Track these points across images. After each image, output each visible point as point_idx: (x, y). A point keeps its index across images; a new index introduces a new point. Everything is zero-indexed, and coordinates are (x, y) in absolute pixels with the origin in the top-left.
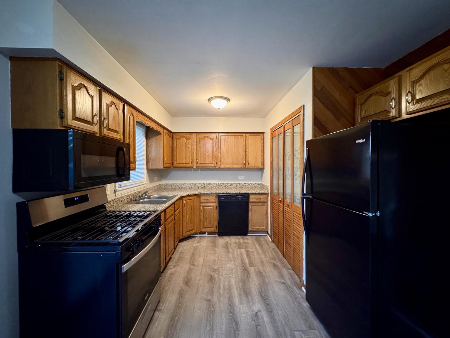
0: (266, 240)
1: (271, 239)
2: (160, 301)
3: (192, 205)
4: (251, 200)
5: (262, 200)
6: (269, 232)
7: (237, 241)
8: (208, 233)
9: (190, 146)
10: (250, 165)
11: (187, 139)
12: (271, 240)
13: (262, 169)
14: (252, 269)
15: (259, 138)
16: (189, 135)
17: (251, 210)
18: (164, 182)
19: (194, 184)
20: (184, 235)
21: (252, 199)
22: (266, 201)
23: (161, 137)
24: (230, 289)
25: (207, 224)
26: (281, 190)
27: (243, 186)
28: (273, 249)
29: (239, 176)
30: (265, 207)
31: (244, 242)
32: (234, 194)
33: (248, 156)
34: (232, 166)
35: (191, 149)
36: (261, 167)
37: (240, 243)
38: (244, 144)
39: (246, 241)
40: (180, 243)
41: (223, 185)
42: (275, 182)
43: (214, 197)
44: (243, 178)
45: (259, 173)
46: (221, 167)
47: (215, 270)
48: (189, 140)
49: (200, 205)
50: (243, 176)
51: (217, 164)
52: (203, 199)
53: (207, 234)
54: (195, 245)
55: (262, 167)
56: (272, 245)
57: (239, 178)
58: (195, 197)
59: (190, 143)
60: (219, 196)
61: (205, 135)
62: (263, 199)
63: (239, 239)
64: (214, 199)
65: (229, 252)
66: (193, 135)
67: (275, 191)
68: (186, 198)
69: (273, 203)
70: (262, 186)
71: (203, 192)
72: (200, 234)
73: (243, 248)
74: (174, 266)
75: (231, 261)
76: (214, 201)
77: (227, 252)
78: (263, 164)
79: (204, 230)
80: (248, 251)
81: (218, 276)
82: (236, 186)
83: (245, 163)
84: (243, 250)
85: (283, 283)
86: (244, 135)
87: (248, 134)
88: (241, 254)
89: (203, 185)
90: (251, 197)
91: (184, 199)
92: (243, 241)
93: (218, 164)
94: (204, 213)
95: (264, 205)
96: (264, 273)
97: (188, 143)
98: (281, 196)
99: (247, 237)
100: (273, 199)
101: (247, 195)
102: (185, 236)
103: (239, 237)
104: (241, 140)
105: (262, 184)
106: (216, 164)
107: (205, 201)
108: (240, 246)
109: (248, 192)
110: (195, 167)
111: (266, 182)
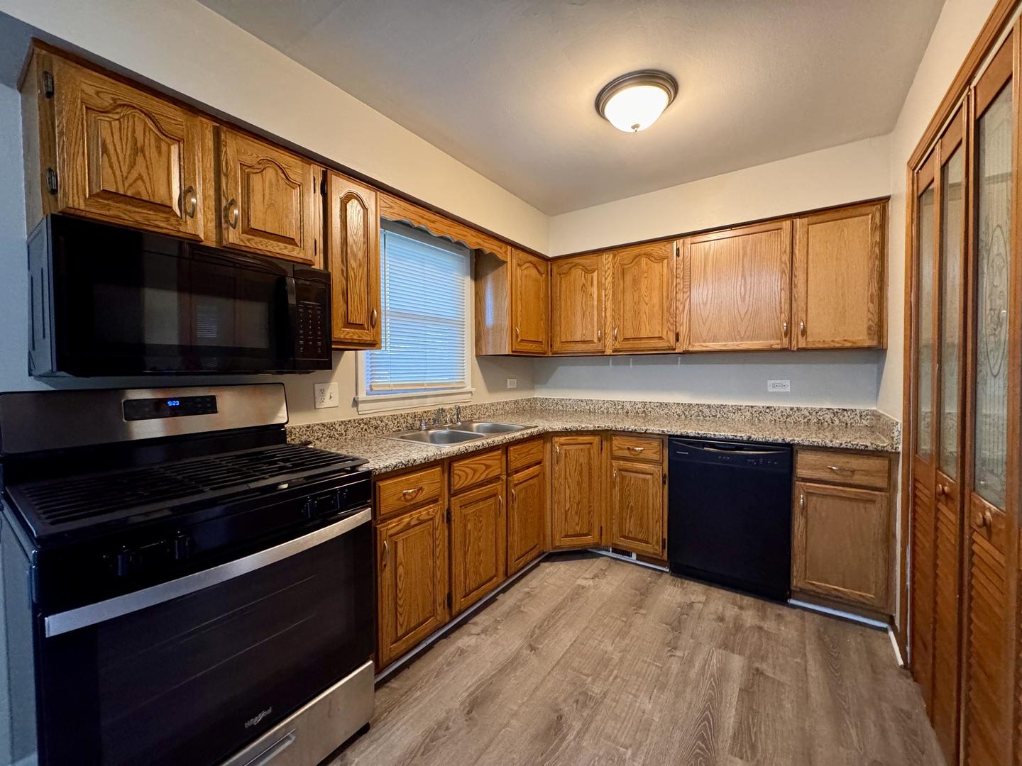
0: (871, 653)
1: (904, 657)
2: (372, 731)
3: (583, 460)
4: (801, 472)
5: (858, 479)
6: (897, 623)
7: (731, 612)
8: (637, 555)
9: (595, 290)
10: (810, 339)
11: (588, 271)
12: (901, 662)
13: (877, 352)
15: (858, 230)
16: (594, 258)
17: (804, 508)
18: (540, 394)
19: (614, 403)
20: (557, 544)
21: (805, 466)
22: (881, 483)
23: (505, 270)
25: (630, 526)
26: (951, 446)
27: (787, 418)
29: (770, 383)
30: (876, 509)
31: (760, 628)
32: (726, 440)
33: (802, 304)
34: (731, 345)
35: (599, 300)
36: (866, 344)
37: (738, 627)
39: (769, 625)
40: (547, 564)
41: (706, 411)
42: (926, 408)
43: (655, 444)
44: (788, 389)
45: (863, 370)
46: (690, 349)
47: (584, 699)
48: (594, 271)
49: (611, 464)
50: (787, 382)
51: (677, 340)
52: (620, 449)
53: (634, 556)
54: (581, 582)
55: (874, 343)
56: (903, 691)
57: (771, 390)
58: (596, 440)
59: (595, 283)
60: (675, 443)
61: (637, 250)
62: (867, 473)
63: (741, 608)
64: (652, 451)
65: (675, 648)
66: (604, 256)
67: (926, 446)
68: (563, 439)
69: (913, 500)
70: (877, 423)
71: (619, 426)
72: (615, 551)
73: (741, 653)
74: (484, 631)
75: (663, 687)
76: (656, 457)
77: (668, 644)
78: (879, 329)
79: (623, 543)
80: (759, 672)
81: (580, 735)
82: (758, 415)
83: (788, 333)
84: (737, 663)
86: (786, 224)
87: (805, 220)
88: (722, 676)
89: (639, 406)
90: (803, 459)
91: (556, 439)
92: (756, 622)
93: (681, 338)
94: (622, 489)
95: (873, 502)
97: (589, 283)
98: (951, 472)
99: (785, 611)
100: (915, 480)
101: (787, 452)
102: (559, 547)
103: (747, 600)
104: (774, 244)
105: (877, 416)
106: (672, 337)
107: (626, 453)
108: (731, 639)
109: (788, 439)
110: (609, 352)
111: (892, 406)
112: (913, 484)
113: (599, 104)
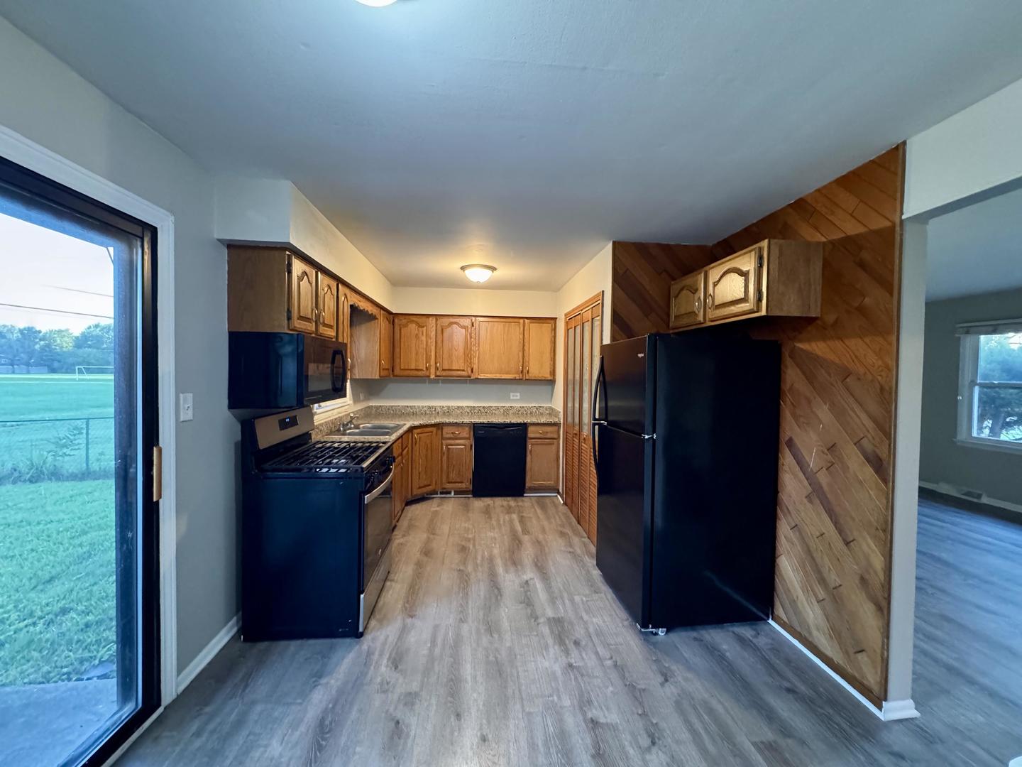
0: (553, 502)
1: (563, 500)
2: (391, 572)
3: (428, 441)
4: (530, 435)
5: (549, 436)
6: (561, 491)
7: (505, 503)
8: (455, 492)
9: (424, 338)
10: (530, 375)
11: (421, 326)
12: (562, 502)
13: (551, 382)
14: (526, 538)
15: (547, 327)
16: (424, 319)
17: (531, 451)
19: (429, 407)
20: (415, 493)
21: (532, 432)
22: (556, 436)
23: (376, 324)
24: (491, 560)
25: (453, 476)
26: (577, 420)
27: (519, 412)
28: (564, 514)
29: (512, 394)
30: (554, 447)
31: (518, 506)
32: (502, 424)
33: (527, 360)
34: (498, 376)
35: (427, 345)
36: (549, 378)
37: (510, 507)
38: (521, 337)
39: (520, 504)
40: (409, 507)
41: (482, 410)
42: (570, 405)
43: (467, 429)
44: (518, 398)
45: (548, 388)
46: (479, 377)
47: (469, 540)
48: (423, 327)
49: (442, 443)
50: (518, 394)
51: (472, 372)
52: (447, 433)
53: (453, 493)
54: (432, 509)
55: (552, 378)
56: (564, 509)
57: (511, 398)
58: (434, 429)
59: (425, 334)
60: (476, 427)
61: (452, 320)
62: (551, 432)
63: (508, 501)
64: (466, 433)
65: (491, 518)
66: (431, 319)
67: (570, 419)
68: (419, 431)
69: (566, 440)
70: (552, 412)
71: (447, 421)
72: (441, 493)
73: (514, 513)
74: (404, 536)
75: (494, 529)
76: (467, 436)
77: (488, 518)
78: (553, 373)
79: (448, 486)
80: (522, 516)
81: (474, 546)
82: (507, 411)
83: (522, 371)
84: (514, 516)
85: (570, 552)
86: (521, 321)
87: (528, 321)
88: (511, 521)
89: (446, 408)
90: (531, 429)
91: (415, 431)
92: (516, 503)
93: (474, 370)
94: (448, 458)
95: (553, 444)
96: (544, 543)
97: (421, 333)
98: (577, 428)
99: (524, 499)
100: (567, 432)
101: (524, 426)
102: (416, 495)
103: (509, 499)
104: (515, 330)
105: (551, 408)
106: (470, 372)
107: (452, 436)
108: (509, 510)
109: (525, 421)
110: (433, 376)
111: (558, 404)
112: (566, 433)
113: (463, 268)
